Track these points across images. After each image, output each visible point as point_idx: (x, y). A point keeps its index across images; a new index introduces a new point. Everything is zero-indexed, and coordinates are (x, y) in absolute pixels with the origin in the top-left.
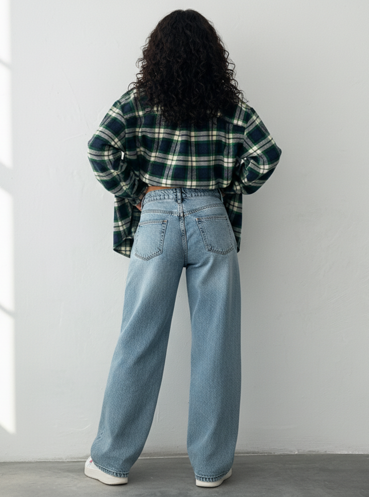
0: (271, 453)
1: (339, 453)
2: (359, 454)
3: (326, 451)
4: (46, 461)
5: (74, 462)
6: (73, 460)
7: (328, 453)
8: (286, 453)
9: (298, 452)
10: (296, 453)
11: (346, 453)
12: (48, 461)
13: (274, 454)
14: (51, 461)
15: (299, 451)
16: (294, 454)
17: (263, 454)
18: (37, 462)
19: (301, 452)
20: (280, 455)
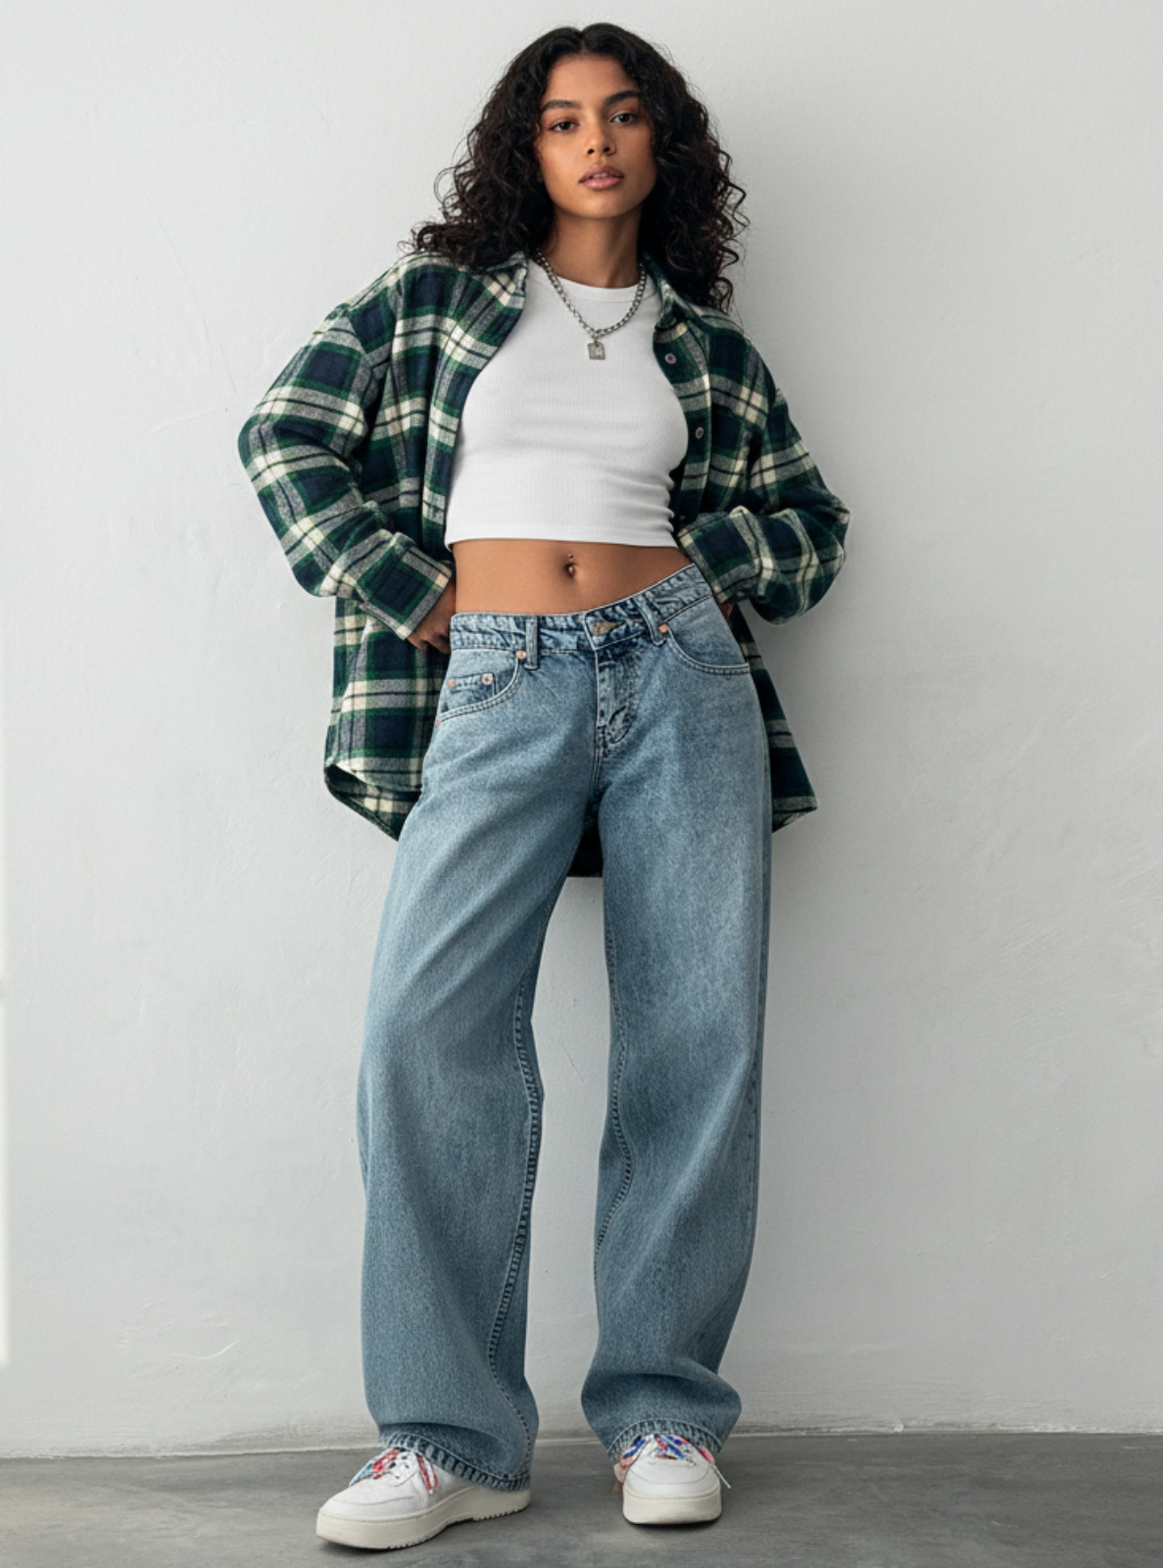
0: (819, 1428)
1: (1037, 1430)
2: (1102, 1434)
3: (993, 1425)
4: (94, 1455)
5: (187, 1458)
6: (180, 1454)
7: (1001, 1428)
8: (863, 1428)
9: (905, 1427)
10: (899, 1429)
11: (1061, 1429)
12: (101, 1455)
13: (829, 1432)
14: (110, 1455)
15: (910, 1424)
16: (891, 1432)
17: (793, 1433)
18: (68, 1459)
19: (917, 1425)
20: (845, 1437)
